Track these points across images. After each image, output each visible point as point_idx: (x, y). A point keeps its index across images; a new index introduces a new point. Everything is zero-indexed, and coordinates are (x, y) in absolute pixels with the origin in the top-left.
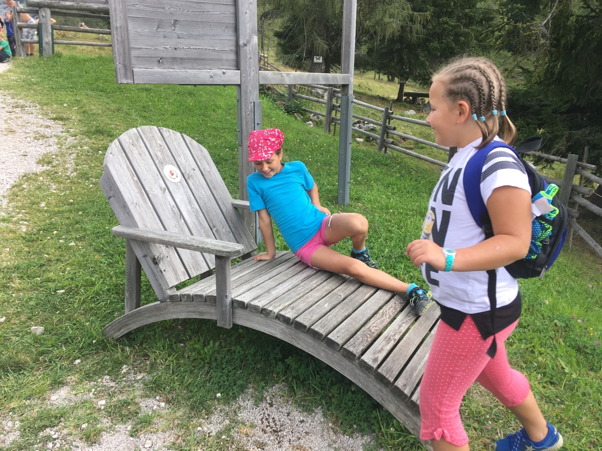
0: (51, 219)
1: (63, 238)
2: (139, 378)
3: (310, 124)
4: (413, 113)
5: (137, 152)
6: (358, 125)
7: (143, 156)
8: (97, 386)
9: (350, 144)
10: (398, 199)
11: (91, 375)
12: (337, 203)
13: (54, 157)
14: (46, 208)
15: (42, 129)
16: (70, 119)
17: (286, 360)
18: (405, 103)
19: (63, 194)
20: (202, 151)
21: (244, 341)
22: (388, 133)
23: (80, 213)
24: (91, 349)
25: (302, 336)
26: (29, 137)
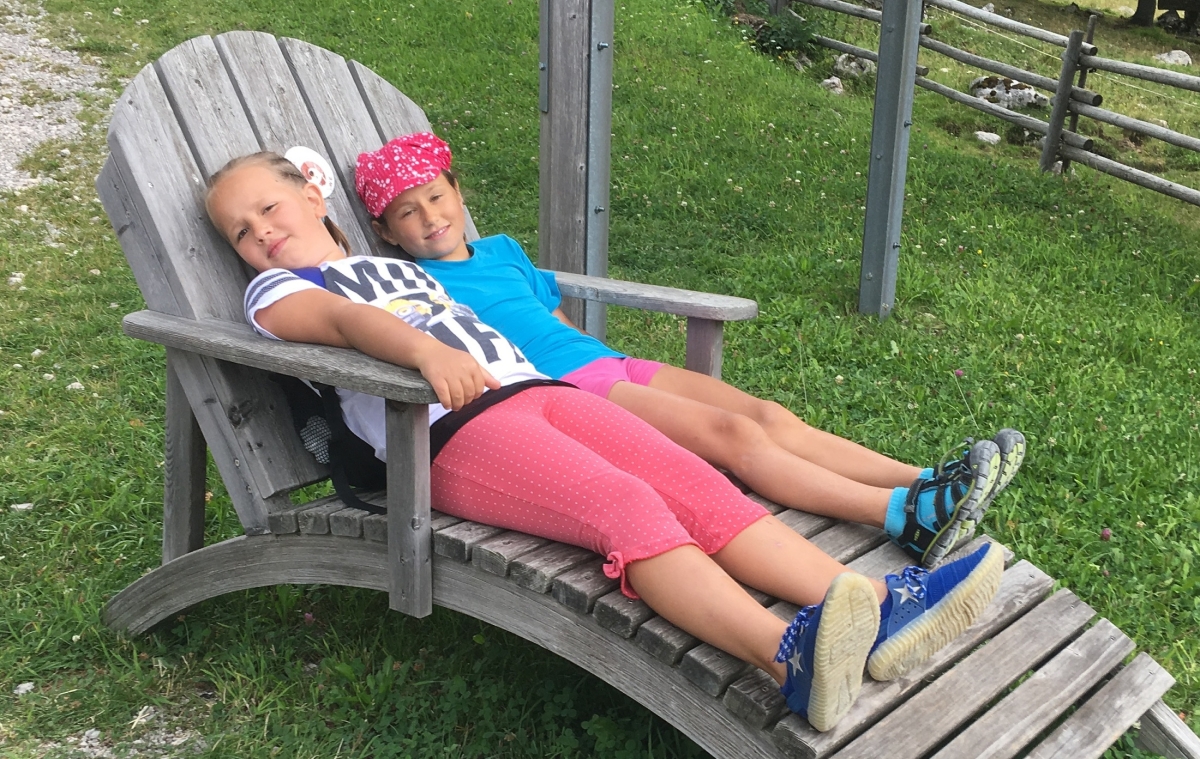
0: (31, 318)
1: (55, 370)
2: (178, 741)
3: (834, 86)
4: (1181, 61)
5: (208, 103)
6: (988, 90)
7: (225, 115)
8: (60, 752)
9: (906, 125)
10: (1057, 308)
11: (51, 724)
12: (856, 309)
13: (66, 151)
14: (24, 288)
15: (47, 76)
16: (125, 50)
17: (584, 725)
18: (1162, 31)
19: (76, 252)
20: (406, 114)
21: (478, 666)
22: (1075, 115)
23: (114, 305)
24: (65, 658)
25: (619, 648)
26: (8, 96)
